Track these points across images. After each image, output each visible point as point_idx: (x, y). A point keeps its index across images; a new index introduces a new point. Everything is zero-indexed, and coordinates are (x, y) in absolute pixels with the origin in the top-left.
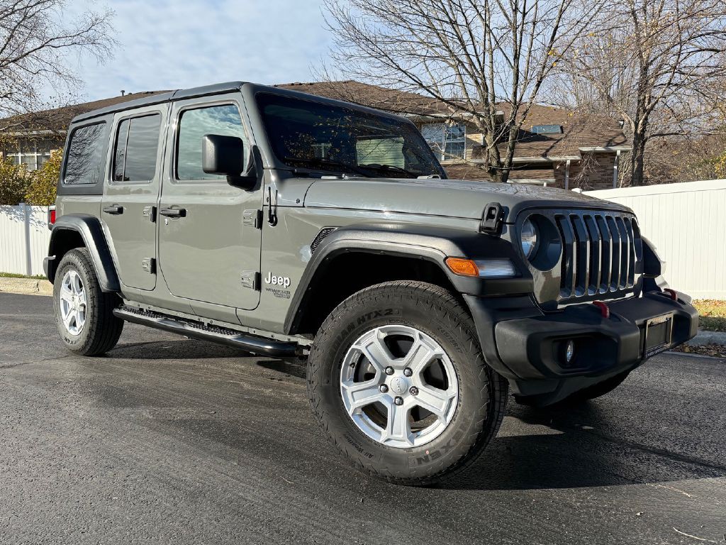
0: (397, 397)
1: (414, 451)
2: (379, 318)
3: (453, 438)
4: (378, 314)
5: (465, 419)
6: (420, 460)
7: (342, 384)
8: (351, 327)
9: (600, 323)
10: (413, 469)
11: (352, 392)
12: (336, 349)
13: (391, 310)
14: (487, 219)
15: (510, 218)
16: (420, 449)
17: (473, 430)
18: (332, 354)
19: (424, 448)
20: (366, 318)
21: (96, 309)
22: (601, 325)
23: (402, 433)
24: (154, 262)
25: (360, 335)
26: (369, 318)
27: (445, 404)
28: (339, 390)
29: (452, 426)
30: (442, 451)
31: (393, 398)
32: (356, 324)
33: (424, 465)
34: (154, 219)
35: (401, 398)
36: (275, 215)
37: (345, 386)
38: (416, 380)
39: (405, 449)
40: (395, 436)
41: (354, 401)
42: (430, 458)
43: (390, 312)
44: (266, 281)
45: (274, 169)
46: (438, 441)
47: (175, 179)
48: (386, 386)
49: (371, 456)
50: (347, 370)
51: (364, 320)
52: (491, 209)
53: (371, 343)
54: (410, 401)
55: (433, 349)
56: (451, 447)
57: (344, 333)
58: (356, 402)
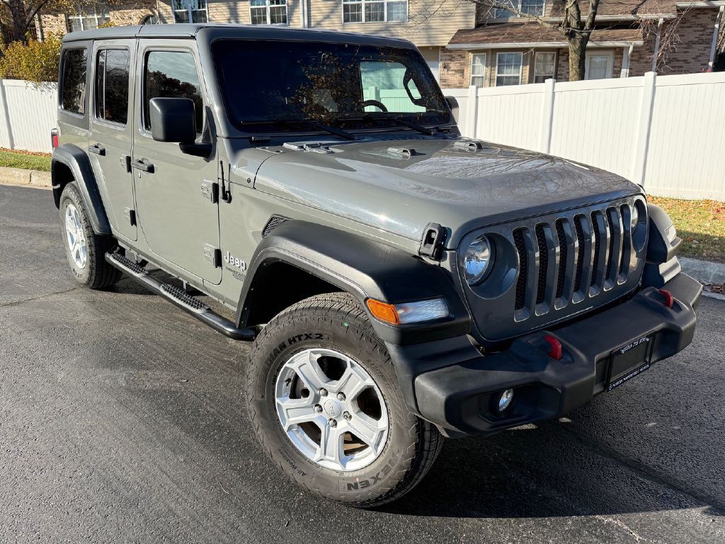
0: (331, 419)
1: (346, 475)
2: (309, 340)
3: (382, 471)
4: (308, 336)
5: (393, 455)
6: (350, 486)
7: (277, 400)
8: (283, 346)
9: (544, 369)
10: (344, 493)
11: (287, 409)
12: (269, 365)
13: (321, 335)
14: (425, 243)
15: (451, 244)
16: (351, 475)
17: (401, 467)
18: (266, 371)
19: (355, 474)
20: (297, 339)
21: (93, 249)
22: (546, 371)
23: (334, 455)
24: (133, 214)
25: (293, 354)
26: (300, 339)
27: (375, 436)
28: (275, 405)
29: (382, 458)
30: (371, 481)
31: (328, 419)
32: (287, 343)
33: (354, 491)
34: (129, 169)
35: (335, 421)
36: (229, 192)
37: (280, 403)
38: (350, 406)
39: (337, 472)
40: (327, 457)
41: (289, 417)
42: (359, 486)
43: (320, 336)
44: (225, 260)
45: (227, 138)
46: (368, 470)
47: (144, 128)
48: (320, 406)
49: (304, 474)
50: (282, 387)
51: (294, 340)
52: (430, 232)
53: (304, 363)
54: (343, 425)
55: (364, 379)
56: (380, 479)
57: (276, 352)
58: (291, 419)
